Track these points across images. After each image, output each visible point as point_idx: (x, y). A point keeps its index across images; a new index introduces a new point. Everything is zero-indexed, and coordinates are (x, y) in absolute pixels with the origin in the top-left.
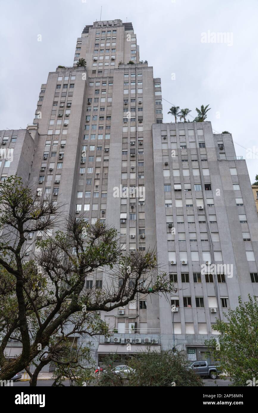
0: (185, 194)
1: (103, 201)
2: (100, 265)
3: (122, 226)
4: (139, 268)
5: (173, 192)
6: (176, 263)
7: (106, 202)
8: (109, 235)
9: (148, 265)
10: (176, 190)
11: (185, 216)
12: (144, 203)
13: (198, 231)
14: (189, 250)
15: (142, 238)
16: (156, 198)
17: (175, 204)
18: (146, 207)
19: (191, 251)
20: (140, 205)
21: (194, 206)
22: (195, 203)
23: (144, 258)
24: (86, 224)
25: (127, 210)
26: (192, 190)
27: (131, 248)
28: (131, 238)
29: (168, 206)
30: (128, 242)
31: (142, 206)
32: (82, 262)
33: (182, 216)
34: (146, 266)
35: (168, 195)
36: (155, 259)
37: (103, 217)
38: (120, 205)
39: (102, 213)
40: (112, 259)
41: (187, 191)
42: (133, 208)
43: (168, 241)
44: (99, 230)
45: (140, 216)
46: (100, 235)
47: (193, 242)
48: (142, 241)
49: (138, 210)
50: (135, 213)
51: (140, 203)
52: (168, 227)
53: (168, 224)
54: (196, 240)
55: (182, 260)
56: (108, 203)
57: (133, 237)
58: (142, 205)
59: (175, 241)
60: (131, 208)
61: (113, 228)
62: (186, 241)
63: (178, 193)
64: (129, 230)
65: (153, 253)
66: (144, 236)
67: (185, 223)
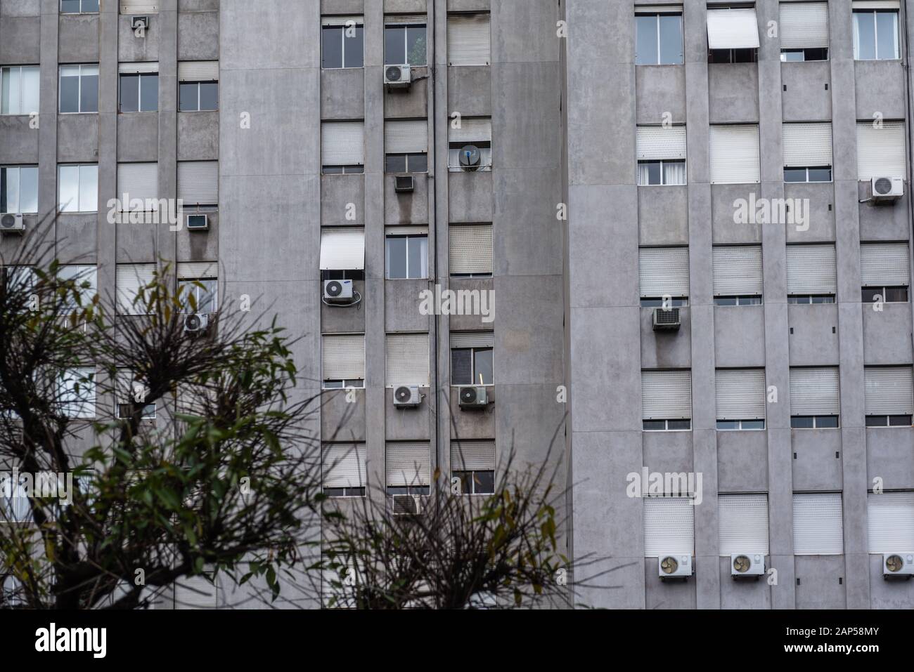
0: (778, 85)
1: (192, 141)
2: (188, 569)
3: (336, 321)
4: (445, 591)
5: (697, 71)
6: (694, 566)
7: (214, 146)
8: (244, 382)
9: (503, 570)
10: (718, 57)
11: (775, 250)
12: (486, 158)
13: (853, 356)
14: (780, 486)
15: (473, 408)
16: (573, 114)
17: (706, 160)
18: (503, 182)
19: (795, 493)
20: (456, 167)
21: (838, 172)
22: (849, 154)
23: (477, 528)
24: (77, 296)
25: (369, 209)
26: (834, 58)
27: (397, 479)
28: (399, 408)
29: (654, 179)
30: (375, 438)
31: (477, 178)
32: (64, 556)
33: (752, 253)
34: (494, 576)
35: (663, 95)
36: (549, 529)
37: (197, 258)
38: (317, 170)
39: (192, 231)
40: (265, 528)
41: (796, 65)
42: (411, 192)
43: (650, 423)
44: (171, 342)
45: (456, 252)
46: (182, 372)
47: (813, 433)
48: (468, 428)
49: (443, 205)
50: (423, 231)
51: (458, 151)
52: (648, 328)
53: (651, 310)
54: (831, 420)
55: (732, 550)
56: (231, 154)
57: (414, 399)
58: (471, 168)
59: (696, 427)
60: (399, 192)
61: (265, 324)
62: (770, 424)
63: (733, 75)
64: (386, 351)
65: (539, 492)
66: (487, 394)
67: (769, 302)
